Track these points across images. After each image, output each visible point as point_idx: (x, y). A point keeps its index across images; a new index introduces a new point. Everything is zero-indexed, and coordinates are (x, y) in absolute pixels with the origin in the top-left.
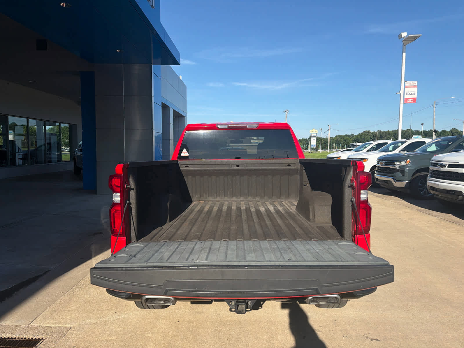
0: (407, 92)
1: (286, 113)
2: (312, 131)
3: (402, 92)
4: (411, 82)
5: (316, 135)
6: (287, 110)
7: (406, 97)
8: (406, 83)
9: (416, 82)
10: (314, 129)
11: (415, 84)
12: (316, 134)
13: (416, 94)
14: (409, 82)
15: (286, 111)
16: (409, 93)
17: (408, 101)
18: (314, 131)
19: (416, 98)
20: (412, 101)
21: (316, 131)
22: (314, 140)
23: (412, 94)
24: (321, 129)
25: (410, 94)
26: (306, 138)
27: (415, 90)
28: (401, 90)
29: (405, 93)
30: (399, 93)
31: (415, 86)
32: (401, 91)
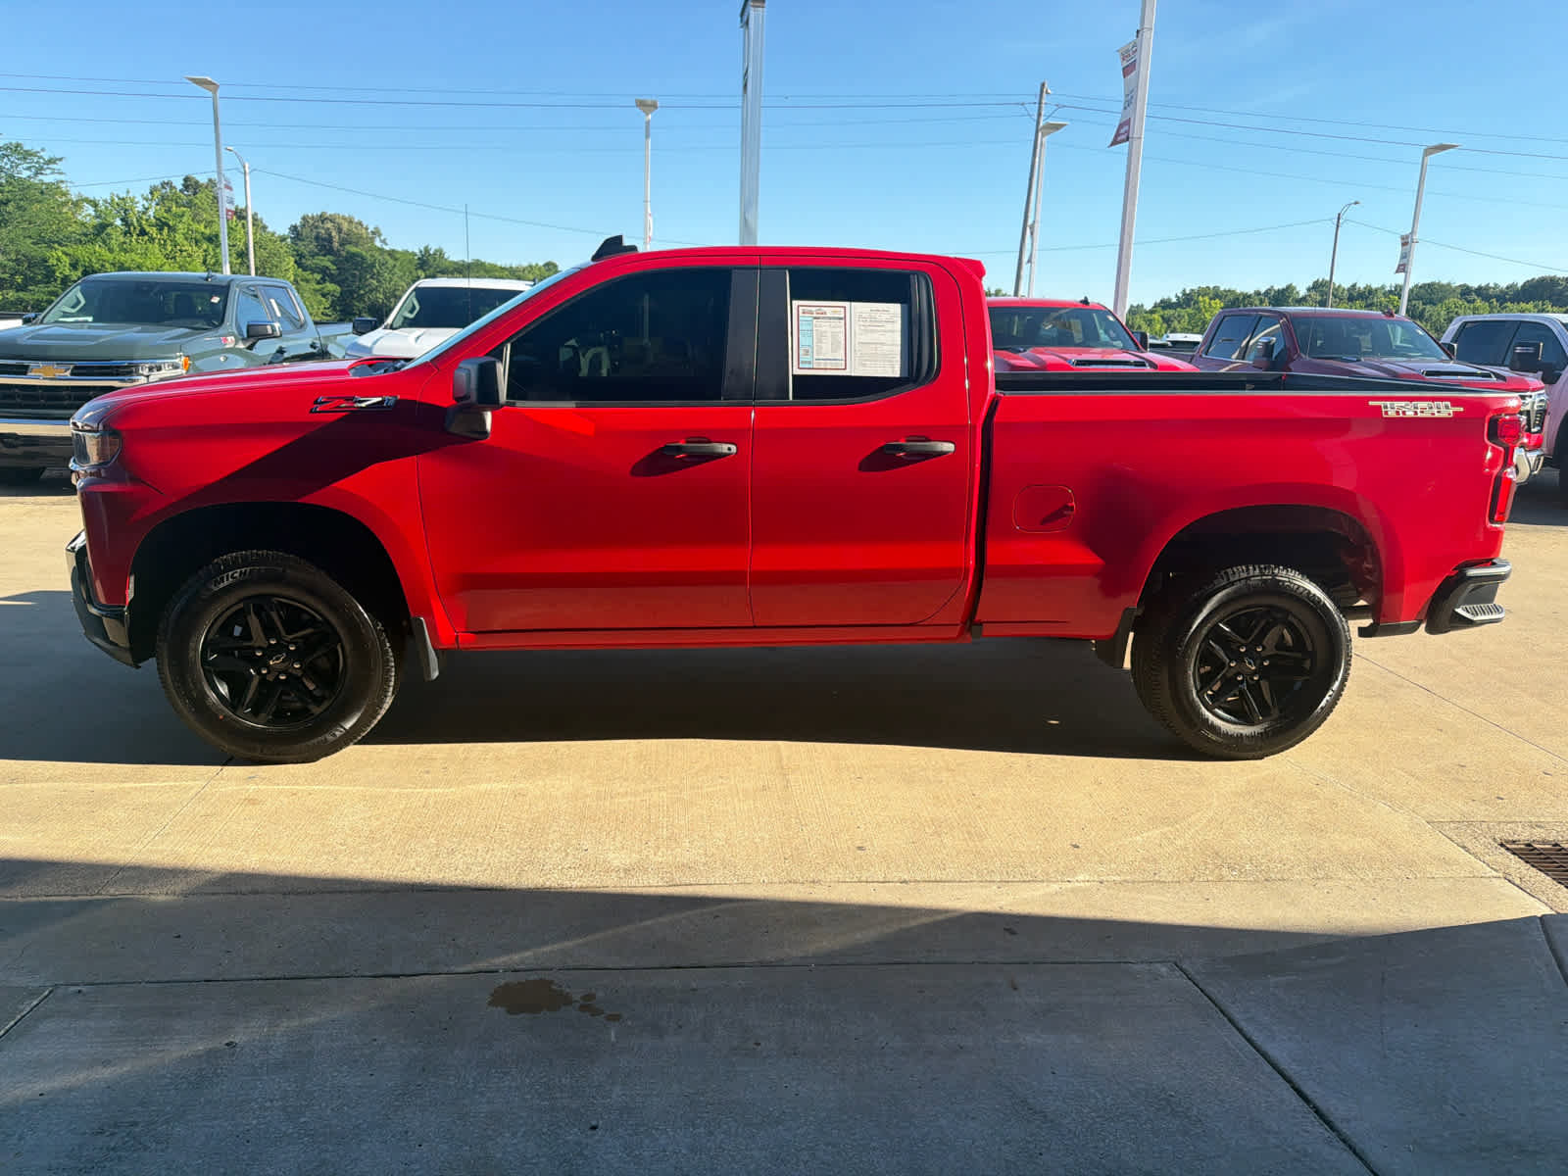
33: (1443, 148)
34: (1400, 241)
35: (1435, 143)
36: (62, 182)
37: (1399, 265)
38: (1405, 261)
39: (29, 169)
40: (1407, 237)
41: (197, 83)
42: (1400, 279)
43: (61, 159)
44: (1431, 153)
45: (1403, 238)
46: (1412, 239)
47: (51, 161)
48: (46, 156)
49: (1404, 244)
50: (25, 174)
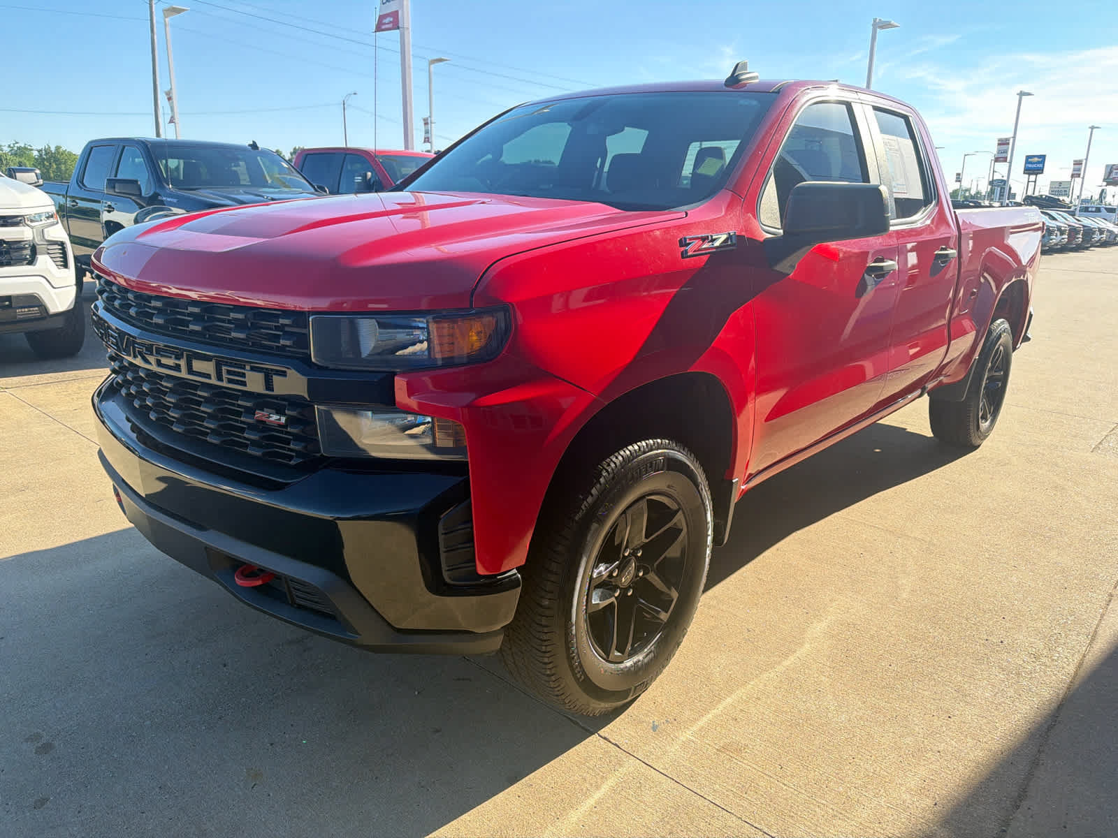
33: (440, 60)
34: (422, 123)
35: (435, 58)
37: (425, 138)
38: (427, 135)
40: (427, 119)
42: (428, 146)
44: (434, 63)
45: (424, 120)
46: (431, 121)
49: (426, 124)
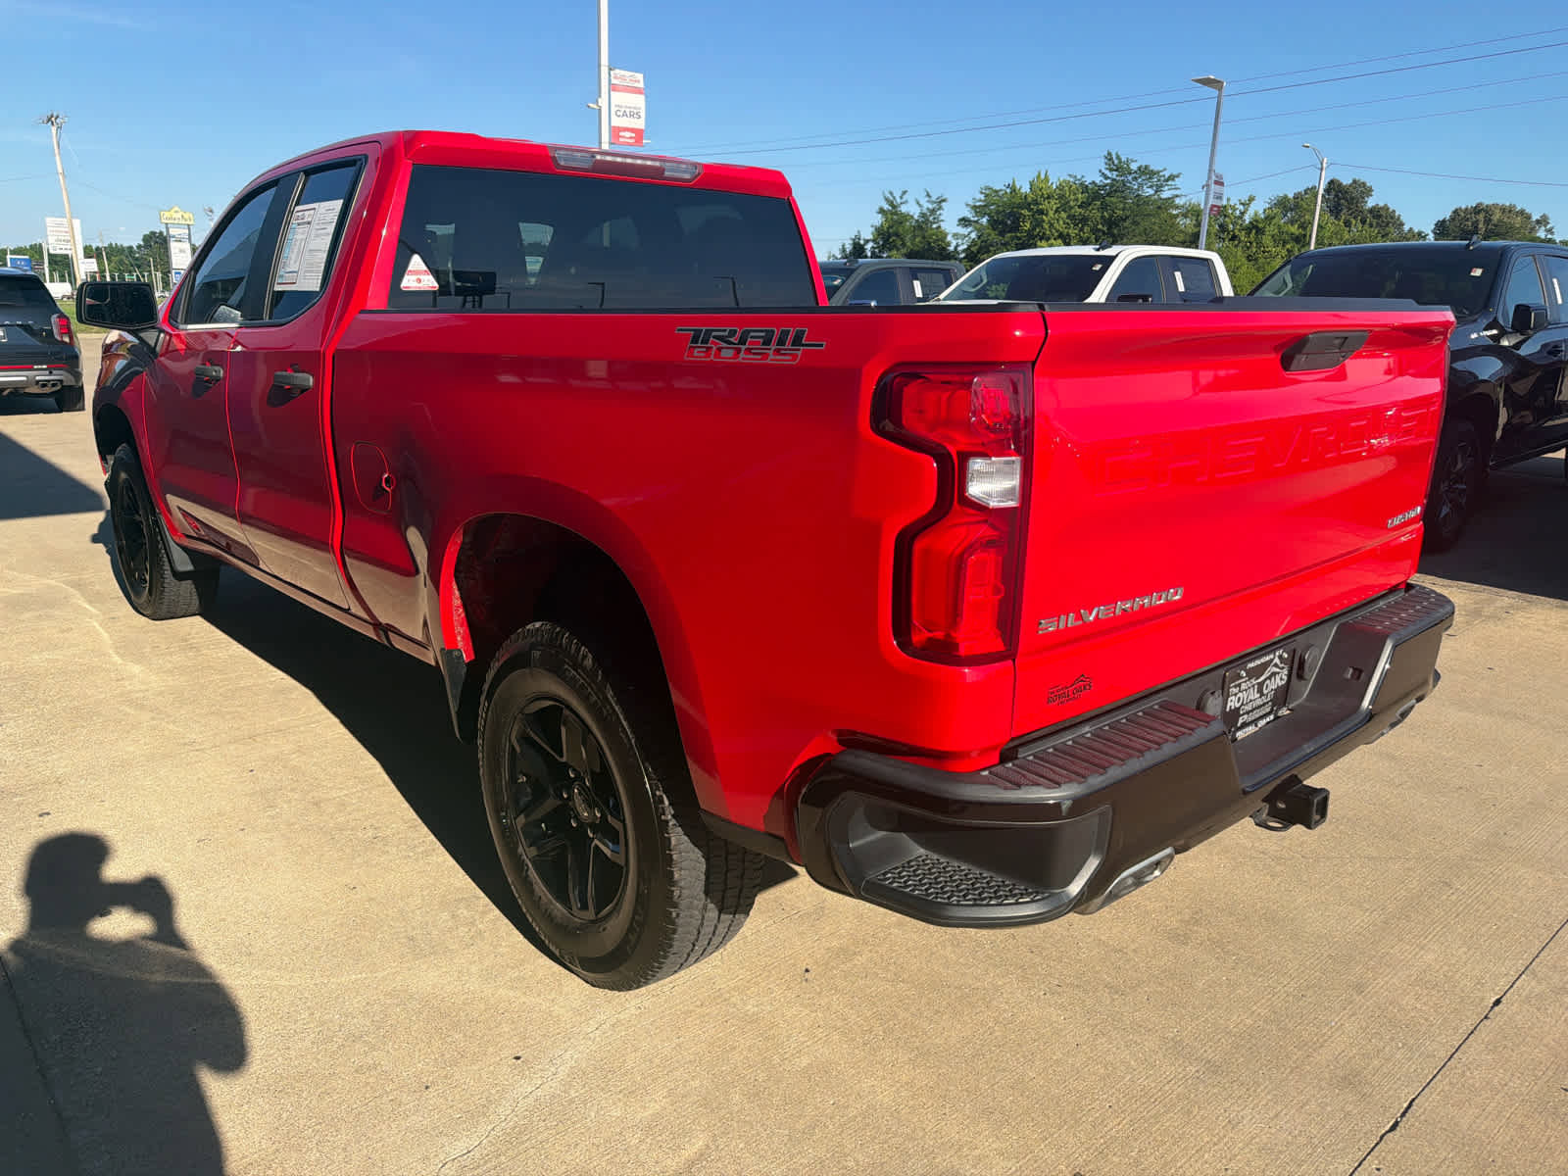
0: (616, 106)
1: (54, 129)
2: (167, 214)
3: (603, 102)
4: (628, 74)
5: (187, 231)
6: (57, 117)
7: (617, 122)
8: (612, 72)
9: (640, 76)
10: (176, 209)
11: (639, 81)
12: (189, 229)
13: (643, 114)
14: (623, 72)
15: (49, 120)
16: (623, 110)
17: (623, 137)
18: (175, 215)
19: (642, 130)
20: (631, 138)
21: (186, 216)
22: (182, 251)
23: (632, 115)
24: (211, 211)
25: (625, 114)
26: (126, 245)
27: (639, 101)
28: (600, 96)
29: (613, 109)
30: (595, 106)
31: (637, 91)
32: (600, 100)
36: (1177, 196)
39: (1151, 187)
41: (1204, 84)
43: (1178, 176)
47: (1172, 178)
48: (1167, 174)
50: (1151, 192)
